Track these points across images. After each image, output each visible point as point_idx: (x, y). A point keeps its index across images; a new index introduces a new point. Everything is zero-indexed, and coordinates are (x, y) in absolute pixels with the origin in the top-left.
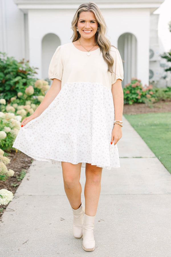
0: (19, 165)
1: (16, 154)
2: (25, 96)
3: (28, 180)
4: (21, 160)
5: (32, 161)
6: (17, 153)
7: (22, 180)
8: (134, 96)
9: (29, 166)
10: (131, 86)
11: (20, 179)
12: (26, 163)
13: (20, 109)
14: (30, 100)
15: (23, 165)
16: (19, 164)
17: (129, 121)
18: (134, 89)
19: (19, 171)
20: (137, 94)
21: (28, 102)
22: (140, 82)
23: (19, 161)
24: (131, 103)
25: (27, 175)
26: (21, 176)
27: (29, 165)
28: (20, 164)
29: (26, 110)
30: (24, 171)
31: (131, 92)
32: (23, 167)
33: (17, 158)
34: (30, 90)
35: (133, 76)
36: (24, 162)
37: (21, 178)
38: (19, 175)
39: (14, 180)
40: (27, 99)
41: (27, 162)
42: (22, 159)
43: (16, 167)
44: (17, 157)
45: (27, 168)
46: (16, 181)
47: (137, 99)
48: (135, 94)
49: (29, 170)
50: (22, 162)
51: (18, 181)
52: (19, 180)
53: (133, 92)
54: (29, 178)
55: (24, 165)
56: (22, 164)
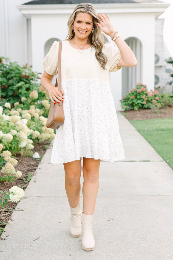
0: (25, 168)
1: (21, 157)
2: (29, 101)
3: (35, 182)
4: (27, 163)
5: (38, 165)
6: (22, 157)
7: (29, 182)
8: (139, 102)
9: (36, 169)
10: (136, 92)
11: (26, 181)
12: (32, 166)
13: (24, 114)
14: (34, 104)
15: (29, 168)
16: (25, 167)
17: (134, 126)
18: (139, 94)
19: (25, 173)
20: (143, 100)
21: (32, 107)
22: (145, 87)
23: (25, 164)
24: (136, 108)
25: (34, 177)
26: (28, 178)
27: (35, 168)
28: (26, 167)
29: (31, 114)
30: (30, 173)
31: (136, 98)
32: (29, 170)
33: (23, 162)
34: (34, 94)
35: (138, 81)
36: (30, 165)
37: (28, 180)
38: (26, 178)
39: (21, 183)
40: (30, 104)
41: (33, 165)
42: (28, 162)
43: (23, 170)
44: (22, 160)
45: (33, 171)
46: (23, 183)
47: (143, 105)
48: (140, 99)
49: (35, 172)
50: (28, 165)
51: (25, 183)
52: (26, 182)
53: (138, 97)
54: (36, 180)
55: (30, 168)
56: (28, 167)
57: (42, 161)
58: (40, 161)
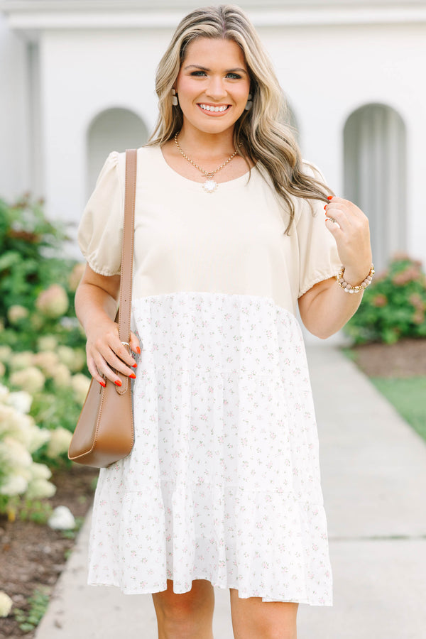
0: (21, 570)
1: (9, 526)
2: (37, 321)
3: (58, 625)
4: (30, 548)
5: (67, 554)
6: (14, 523)
7: (36, 626)
8: (401, 315)
9: (58, 574)
10: (389, 282)
11: (29, 623)
12: (48, 562)
13: (20, 369)
14: (54, 333)
15: (36, 570)
16: (21, 566)
17: (392, 402)
18: (401, 289)
19: (25, 592)
20: (412, 308)
21: (47, 342)
22: (418, 265)
23: (21, 555)
24: (390, 336)
25: (54, 606)
26: (33, 613)
27: (58, 568)
28: (26, 563)
29: (41, 368)
30: (42, 591)
31: (390, 299)
32: (38, 575)
33: (16, 544)
34: (53, 299)
35: (394, 249)
36: (38, 558)
37: (33, 619)
38: (26, 609)
39: (8, 629)
40: (41, 332)
41: (50, 556)
42: (34, 544)
43: (14, 576)
44: (13, 538)
45: (51, 580)
46: (17, 632)
47: (412, 326)
48: (403, 305)
49: (59, 586)
50: (33, 556)
51: (20, 630)
52: (25, 627)
53: (398, 299)
54: (61, 619)
55: (42, 569)
56: (33, 566)
57: (82, 538)
58: (73, 541)
